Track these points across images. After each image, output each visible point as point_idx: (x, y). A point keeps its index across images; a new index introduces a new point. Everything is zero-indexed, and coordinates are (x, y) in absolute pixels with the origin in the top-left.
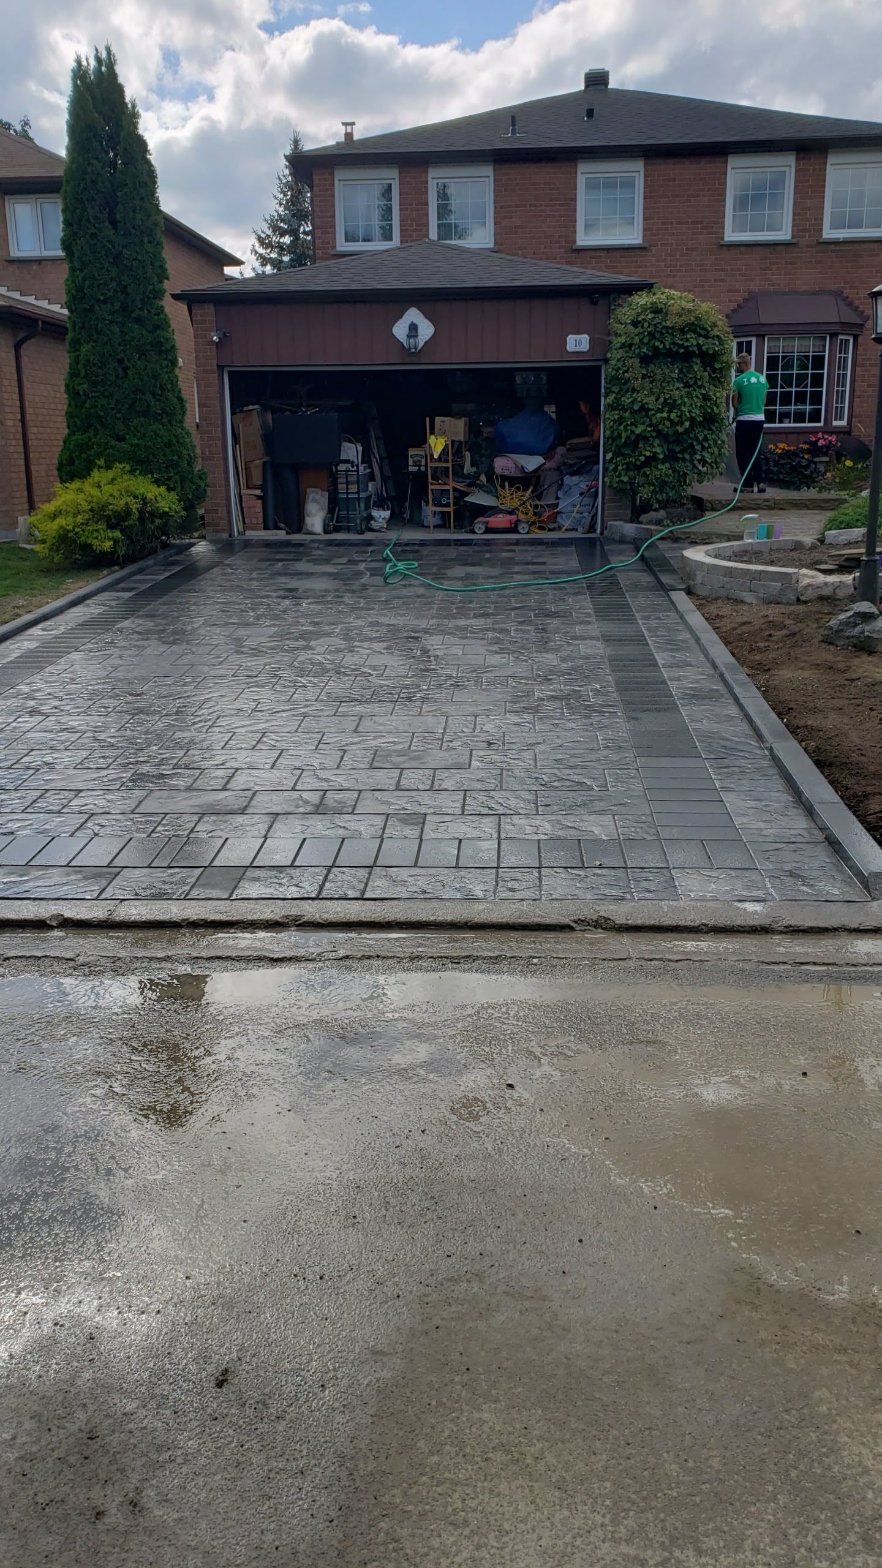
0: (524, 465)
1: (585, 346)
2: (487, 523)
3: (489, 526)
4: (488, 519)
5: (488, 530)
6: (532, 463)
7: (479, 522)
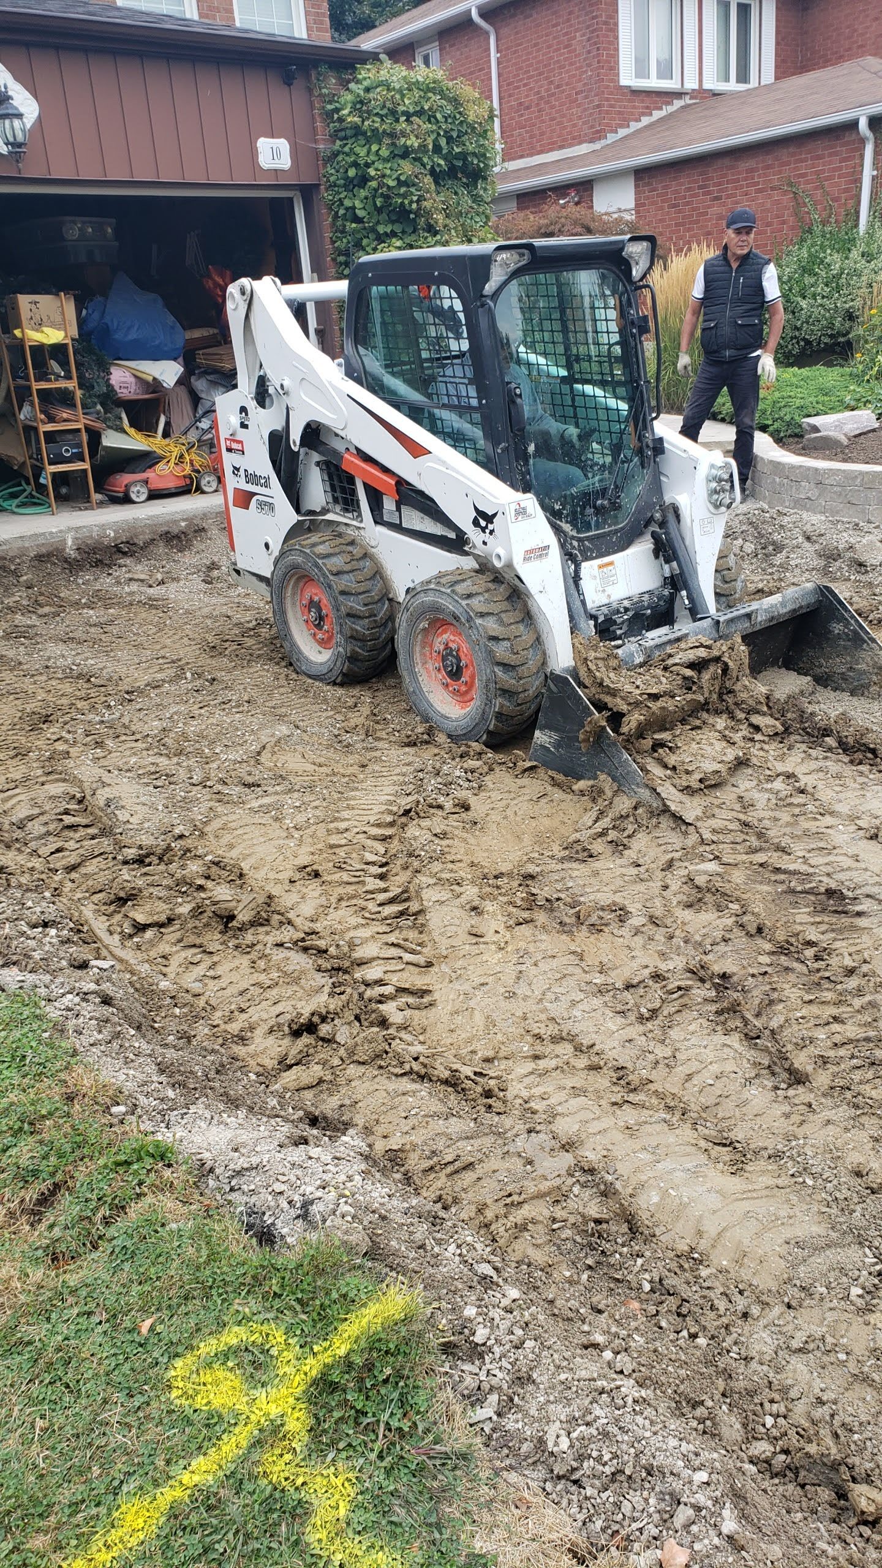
0: (157, 376)
1: (285, 162)
2: (146, 482)
3: (153, 486)
4: (144, 476)
5: (155, 495)
6: (168, 372)
7: (135, 483)
